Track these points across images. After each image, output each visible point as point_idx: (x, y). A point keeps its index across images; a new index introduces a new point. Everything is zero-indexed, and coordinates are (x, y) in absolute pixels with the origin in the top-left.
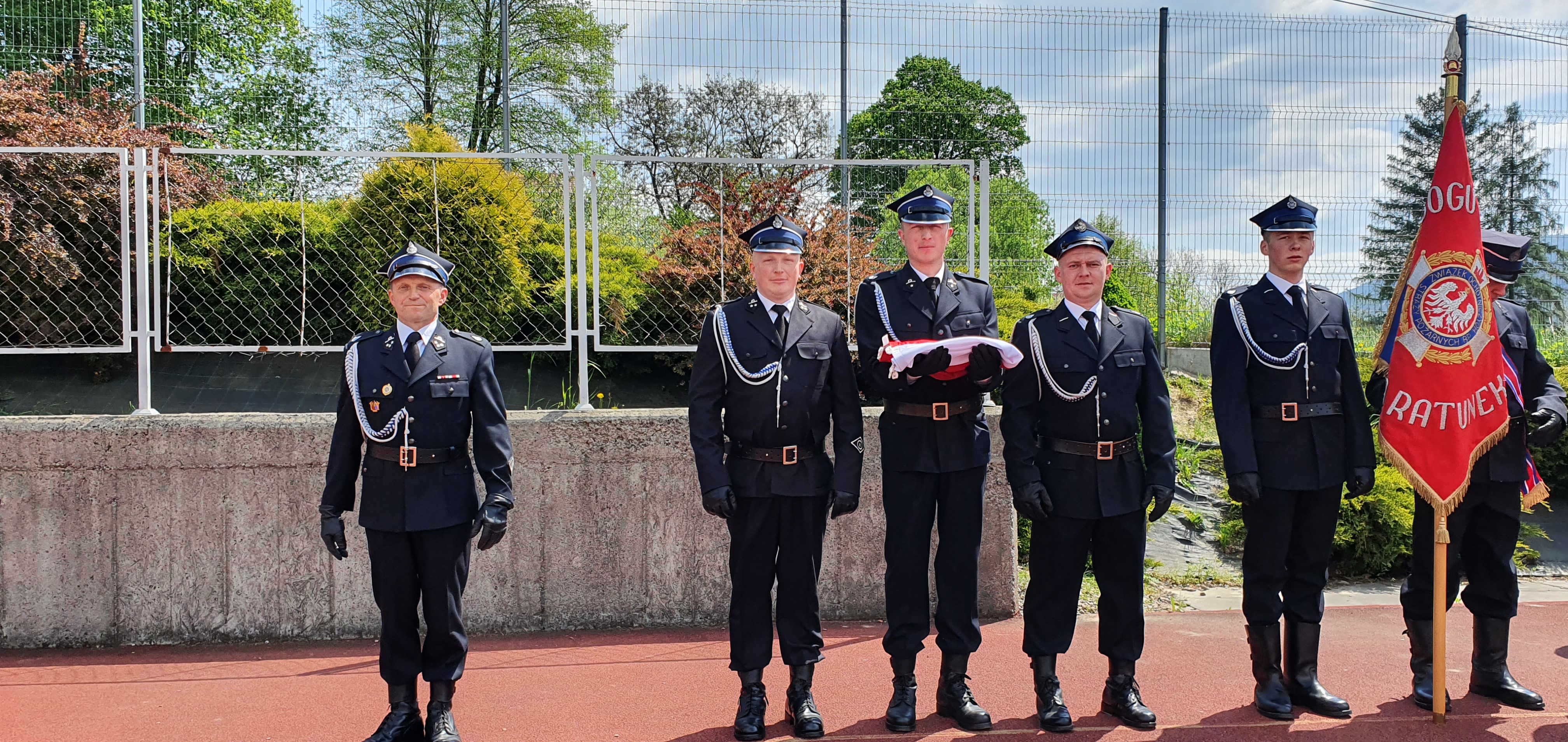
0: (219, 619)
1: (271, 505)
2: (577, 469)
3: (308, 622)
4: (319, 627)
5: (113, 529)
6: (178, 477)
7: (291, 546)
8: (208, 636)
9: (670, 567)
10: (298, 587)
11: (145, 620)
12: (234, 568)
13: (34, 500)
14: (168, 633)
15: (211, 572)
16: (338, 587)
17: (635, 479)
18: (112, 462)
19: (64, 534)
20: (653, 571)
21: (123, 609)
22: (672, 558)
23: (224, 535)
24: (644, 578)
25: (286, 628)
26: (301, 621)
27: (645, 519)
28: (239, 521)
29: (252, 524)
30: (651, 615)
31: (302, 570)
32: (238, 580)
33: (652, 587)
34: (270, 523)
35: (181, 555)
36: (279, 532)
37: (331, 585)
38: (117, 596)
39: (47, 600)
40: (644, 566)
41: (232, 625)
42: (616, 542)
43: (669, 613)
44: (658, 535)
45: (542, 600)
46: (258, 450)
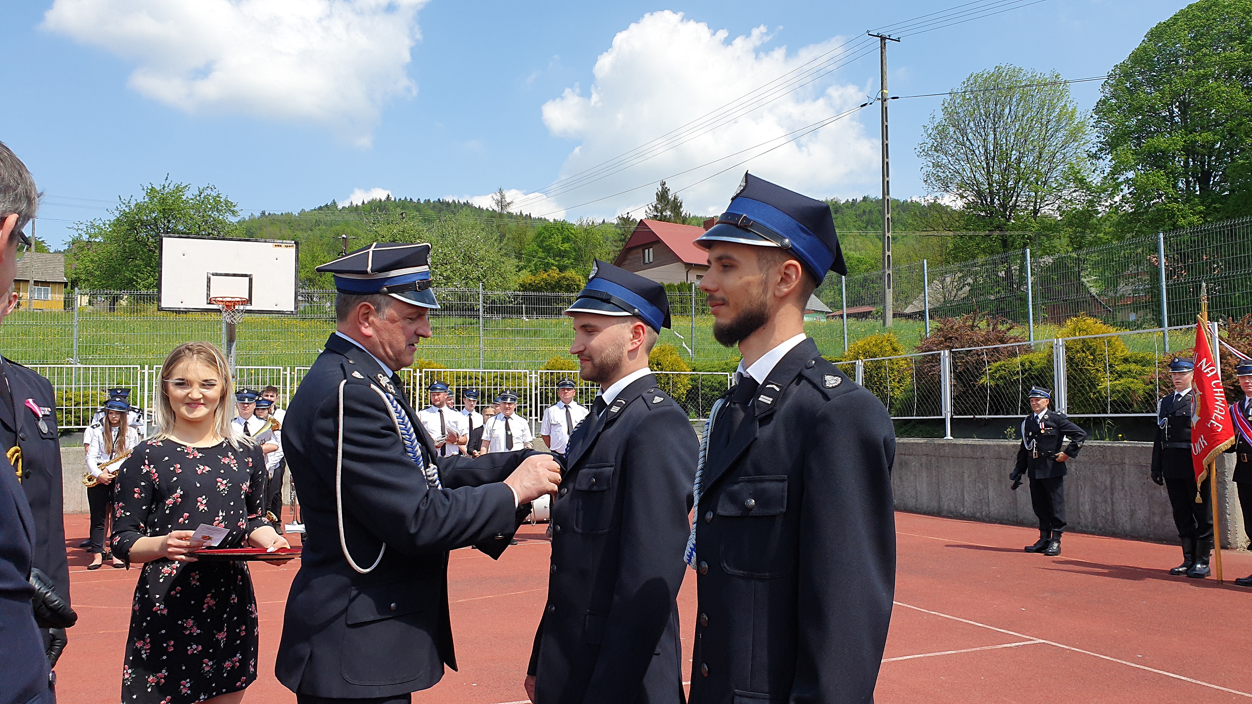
0: (962, 510)
1: (973, 471)
4: (987, 516)
5: (938, 476)
6: (951, 460)
11: (946, 507)
12: (965, 492)
13: (921, 465)
14: (951, 512)
16: (991, 502)
18: (937, 454)
19: (927, 477)
22: (1087, 504)
23: (962, 481)
25: (978, 515)
26: (981, 513)
28: (966, 476)
29: (968, 477)
31: (981, 495)
32: (966, 498)
34: (973, 477)
35: (953, 486)
36: (975, 481)
37: (989, 502)
38: (939, 498)
39: (925, 498)
41: (965, 512)
46: (968, 452)
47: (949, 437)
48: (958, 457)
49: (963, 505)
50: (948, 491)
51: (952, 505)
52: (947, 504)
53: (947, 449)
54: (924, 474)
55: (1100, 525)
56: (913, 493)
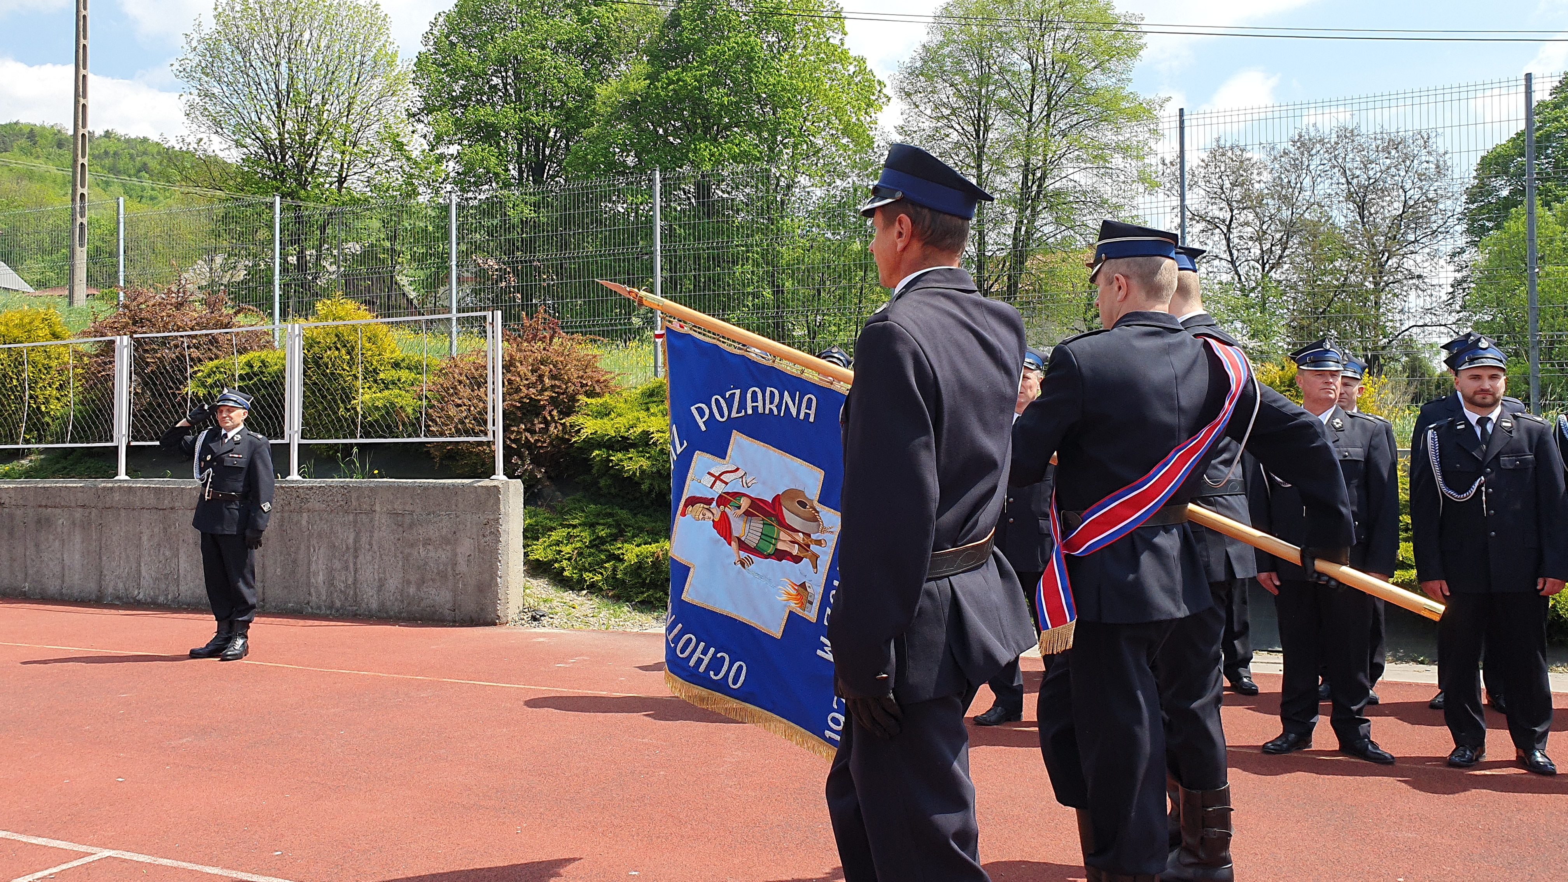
0: (136, 592)
1: (156, 530)
2: (278, 515)
3: (170, 597)
4: (175, 600)
5: (100, 540)
6: (123, 513)
7: (164, 554)
8: (132, 601)
9: (321, 578)
10: (166, 576)
11: (110, 590)
12: (142, 564)
13: (74, 523)
14: (118, 598)
15: (134, 566)
16: (181, 578)
17: (304, 523)
18: (100, 505)
19: (83, 542)
20: (313, 580)
21: (103, 583)
22: (321, 574)
23: (139, 546)
24: (309, 584)
25: (161, 599)
26: (168, 597)
27: (309, 547)
28: (145, 538)
29: (149, 540)
30: (312, 608)
32: (144, 573)
33: (312, 590)
34: (157, 540)
35: (123, 555)
36: (159, 545)
37: (178, 577)
38: (101, 575)
39: (77, 576)
40: (308, 577)
41: (141, 596)
42: (294, 561)
43: (319, 608)
44: (315, 558)
45: (264, 593)
46: (151, 501)
47: (122, 475)
48: (134, 509)
49: (139, 584)
50: (114, 564)
51: (121, 585)
52: (112, 585)
53: (117, 496)
54: (78, 538)
55: (338, 604)
56: (58, 569)
